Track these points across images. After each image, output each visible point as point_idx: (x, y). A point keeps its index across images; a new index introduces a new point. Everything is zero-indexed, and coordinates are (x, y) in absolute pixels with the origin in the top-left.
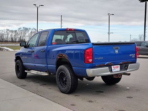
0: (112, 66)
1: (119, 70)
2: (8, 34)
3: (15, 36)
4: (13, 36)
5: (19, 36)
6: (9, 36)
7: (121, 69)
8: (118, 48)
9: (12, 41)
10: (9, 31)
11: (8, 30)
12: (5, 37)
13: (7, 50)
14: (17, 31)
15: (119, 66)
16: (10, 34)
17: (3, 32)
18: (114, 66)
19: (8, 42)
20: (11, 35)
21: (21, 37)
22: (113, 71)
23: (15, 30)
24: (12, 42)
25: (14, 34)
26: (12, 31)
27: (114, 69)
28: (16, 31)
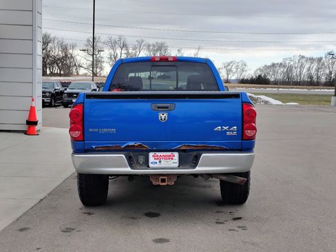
0: (151, 154)
1: (177, 165)
2: (302, 66)
3: (318, 70)
4: (313, 72)
5: (327, 72)
6: (305, 70)
7: (182, 162)
8: (167, 107)
9: (312, 83)
10: (304, 60)
11: (303, 57)
12: (295, 72)
13: (266, 102)
14: (324, 59)
15: (176, 154)
16: (307, 66)
17: (292, 63)
18: (159, 154)
19: (300, 85)
20: (309, 69)
21: (331, 73)
22: (151, 165)
23: (319, 56)
24: (309, 85)
25: (315, 66)
26: (312, 60)
27: (157, 161)
28: (320, 60)
